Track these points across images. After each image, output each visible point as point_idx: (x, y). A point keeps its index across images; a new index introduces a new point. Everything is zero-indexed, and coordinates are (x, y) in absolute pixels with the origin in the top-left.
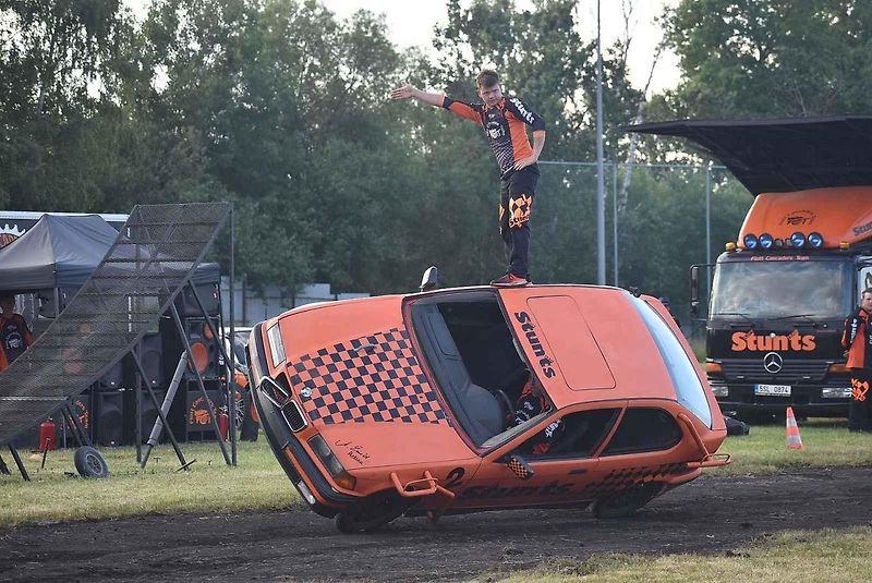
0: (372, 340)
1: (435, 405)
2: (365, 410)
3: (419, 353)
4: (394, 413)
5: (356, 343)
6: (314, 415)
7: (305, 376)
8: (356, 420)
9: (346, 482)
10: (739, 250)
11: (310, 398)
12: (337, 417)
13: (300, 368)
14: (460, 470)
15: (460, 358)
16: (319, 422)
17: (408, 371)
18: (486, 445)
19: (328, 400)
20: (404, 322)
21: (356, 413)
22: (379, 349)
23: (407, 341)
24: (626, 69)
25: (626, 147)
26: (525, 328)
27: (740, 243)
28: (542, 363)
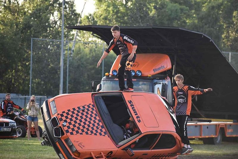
0: (84, 107)
1: (104, 130)
2: (83, 131)
3: (98, 112)
4: (92, 132)
5: (79, 108)
6: (67, 131)
7: (64, 118)
8: (80, 134)
9: (76, 154)
10: (110, 76)
11: (66, 126)
12: (74, 133)
13: (62, 115)
14: (111, 152)
15: (109, 115)
16: (69, 134)
17: (95, 118)
18: (119, 144)
19: (71, 126)
20: (93, 102)
21: (80, 131)
22: (86, 111)
23: (94, 108)
24: (74, 5)
25: (73, 35)
26: (131, 105)
27: (111, 73)
28: (137, 117)
